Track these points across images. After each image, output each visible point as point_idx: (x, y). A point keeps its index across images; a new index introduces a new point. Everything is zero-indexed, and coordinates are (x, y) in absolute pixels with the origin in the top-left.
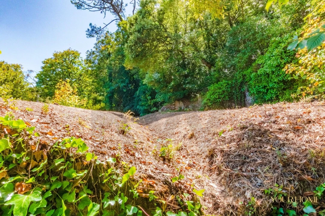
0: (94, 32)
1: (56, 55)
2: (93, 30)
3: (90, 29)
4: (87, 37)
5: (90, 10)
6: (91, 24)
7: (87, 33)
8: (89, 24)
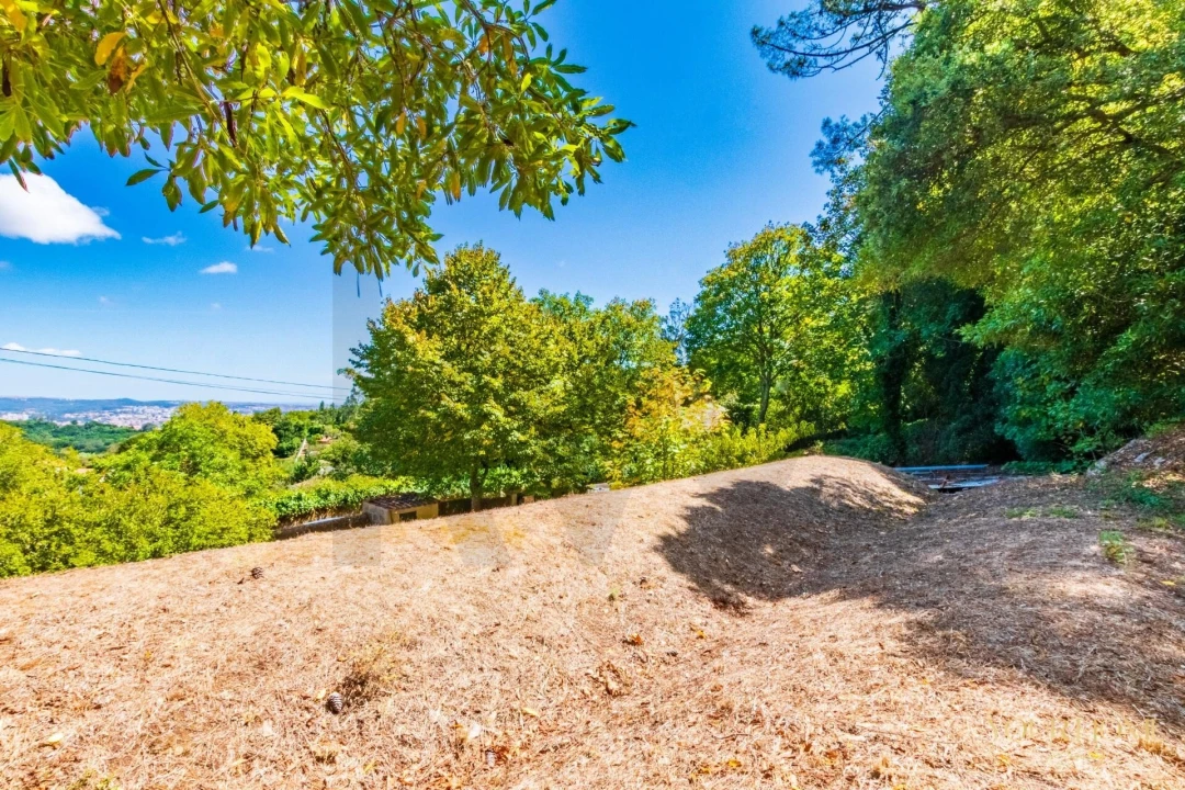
0: (841, 145)
1: (732, 255)
2: (835, 141)
3: (826, 141)
4: (817, 171)
5: (837, 65)
6: (826, 123)
7: (817, 158)
8: (820, 124)
